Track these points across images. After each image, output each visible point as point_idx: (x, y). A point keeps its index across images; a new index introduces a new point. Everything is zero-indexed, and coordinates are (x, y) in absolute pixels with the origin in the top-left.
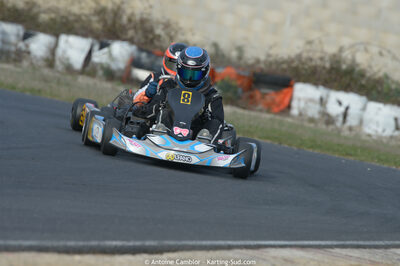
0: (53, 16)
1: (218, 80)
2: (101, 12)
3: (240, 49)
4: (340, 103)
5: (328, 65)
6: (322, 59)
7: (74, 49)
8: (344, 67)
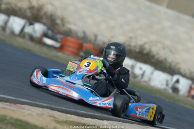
0: (8, 6)
1: (84, 49)
2: (31, 8)
3: (96, 36)
4: (141, 69)
5: (137, 50)
6: (135, 46)
7: (17, 24)
8: (145, 52)
